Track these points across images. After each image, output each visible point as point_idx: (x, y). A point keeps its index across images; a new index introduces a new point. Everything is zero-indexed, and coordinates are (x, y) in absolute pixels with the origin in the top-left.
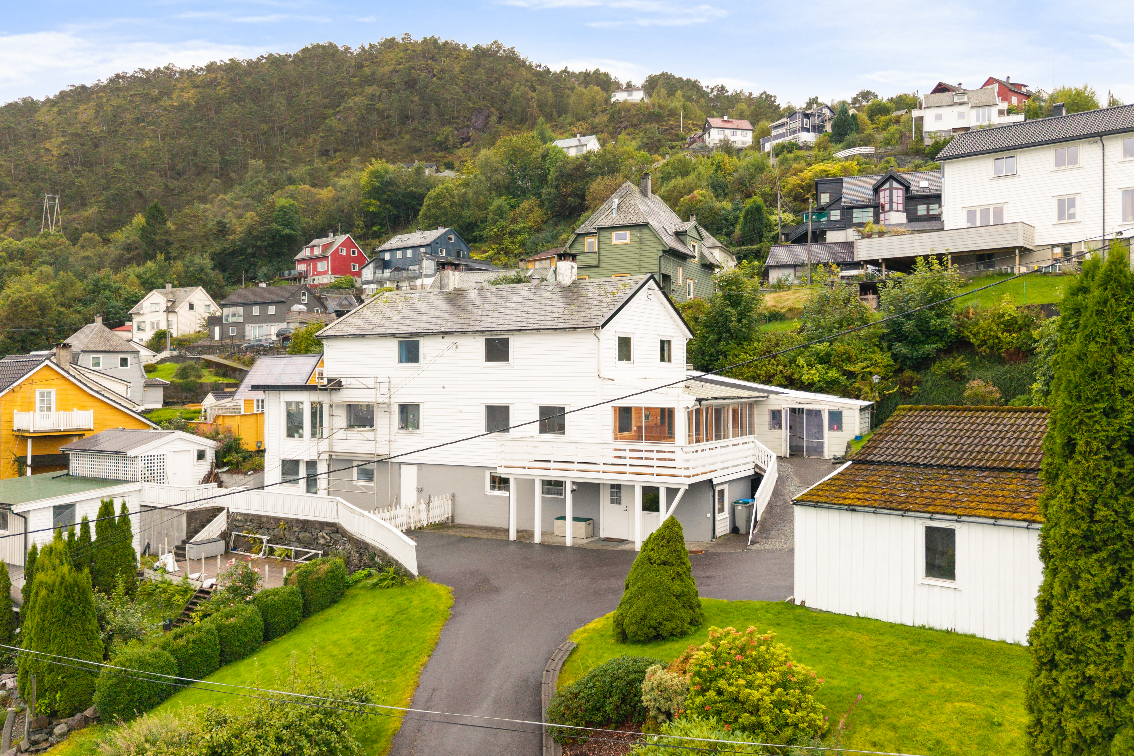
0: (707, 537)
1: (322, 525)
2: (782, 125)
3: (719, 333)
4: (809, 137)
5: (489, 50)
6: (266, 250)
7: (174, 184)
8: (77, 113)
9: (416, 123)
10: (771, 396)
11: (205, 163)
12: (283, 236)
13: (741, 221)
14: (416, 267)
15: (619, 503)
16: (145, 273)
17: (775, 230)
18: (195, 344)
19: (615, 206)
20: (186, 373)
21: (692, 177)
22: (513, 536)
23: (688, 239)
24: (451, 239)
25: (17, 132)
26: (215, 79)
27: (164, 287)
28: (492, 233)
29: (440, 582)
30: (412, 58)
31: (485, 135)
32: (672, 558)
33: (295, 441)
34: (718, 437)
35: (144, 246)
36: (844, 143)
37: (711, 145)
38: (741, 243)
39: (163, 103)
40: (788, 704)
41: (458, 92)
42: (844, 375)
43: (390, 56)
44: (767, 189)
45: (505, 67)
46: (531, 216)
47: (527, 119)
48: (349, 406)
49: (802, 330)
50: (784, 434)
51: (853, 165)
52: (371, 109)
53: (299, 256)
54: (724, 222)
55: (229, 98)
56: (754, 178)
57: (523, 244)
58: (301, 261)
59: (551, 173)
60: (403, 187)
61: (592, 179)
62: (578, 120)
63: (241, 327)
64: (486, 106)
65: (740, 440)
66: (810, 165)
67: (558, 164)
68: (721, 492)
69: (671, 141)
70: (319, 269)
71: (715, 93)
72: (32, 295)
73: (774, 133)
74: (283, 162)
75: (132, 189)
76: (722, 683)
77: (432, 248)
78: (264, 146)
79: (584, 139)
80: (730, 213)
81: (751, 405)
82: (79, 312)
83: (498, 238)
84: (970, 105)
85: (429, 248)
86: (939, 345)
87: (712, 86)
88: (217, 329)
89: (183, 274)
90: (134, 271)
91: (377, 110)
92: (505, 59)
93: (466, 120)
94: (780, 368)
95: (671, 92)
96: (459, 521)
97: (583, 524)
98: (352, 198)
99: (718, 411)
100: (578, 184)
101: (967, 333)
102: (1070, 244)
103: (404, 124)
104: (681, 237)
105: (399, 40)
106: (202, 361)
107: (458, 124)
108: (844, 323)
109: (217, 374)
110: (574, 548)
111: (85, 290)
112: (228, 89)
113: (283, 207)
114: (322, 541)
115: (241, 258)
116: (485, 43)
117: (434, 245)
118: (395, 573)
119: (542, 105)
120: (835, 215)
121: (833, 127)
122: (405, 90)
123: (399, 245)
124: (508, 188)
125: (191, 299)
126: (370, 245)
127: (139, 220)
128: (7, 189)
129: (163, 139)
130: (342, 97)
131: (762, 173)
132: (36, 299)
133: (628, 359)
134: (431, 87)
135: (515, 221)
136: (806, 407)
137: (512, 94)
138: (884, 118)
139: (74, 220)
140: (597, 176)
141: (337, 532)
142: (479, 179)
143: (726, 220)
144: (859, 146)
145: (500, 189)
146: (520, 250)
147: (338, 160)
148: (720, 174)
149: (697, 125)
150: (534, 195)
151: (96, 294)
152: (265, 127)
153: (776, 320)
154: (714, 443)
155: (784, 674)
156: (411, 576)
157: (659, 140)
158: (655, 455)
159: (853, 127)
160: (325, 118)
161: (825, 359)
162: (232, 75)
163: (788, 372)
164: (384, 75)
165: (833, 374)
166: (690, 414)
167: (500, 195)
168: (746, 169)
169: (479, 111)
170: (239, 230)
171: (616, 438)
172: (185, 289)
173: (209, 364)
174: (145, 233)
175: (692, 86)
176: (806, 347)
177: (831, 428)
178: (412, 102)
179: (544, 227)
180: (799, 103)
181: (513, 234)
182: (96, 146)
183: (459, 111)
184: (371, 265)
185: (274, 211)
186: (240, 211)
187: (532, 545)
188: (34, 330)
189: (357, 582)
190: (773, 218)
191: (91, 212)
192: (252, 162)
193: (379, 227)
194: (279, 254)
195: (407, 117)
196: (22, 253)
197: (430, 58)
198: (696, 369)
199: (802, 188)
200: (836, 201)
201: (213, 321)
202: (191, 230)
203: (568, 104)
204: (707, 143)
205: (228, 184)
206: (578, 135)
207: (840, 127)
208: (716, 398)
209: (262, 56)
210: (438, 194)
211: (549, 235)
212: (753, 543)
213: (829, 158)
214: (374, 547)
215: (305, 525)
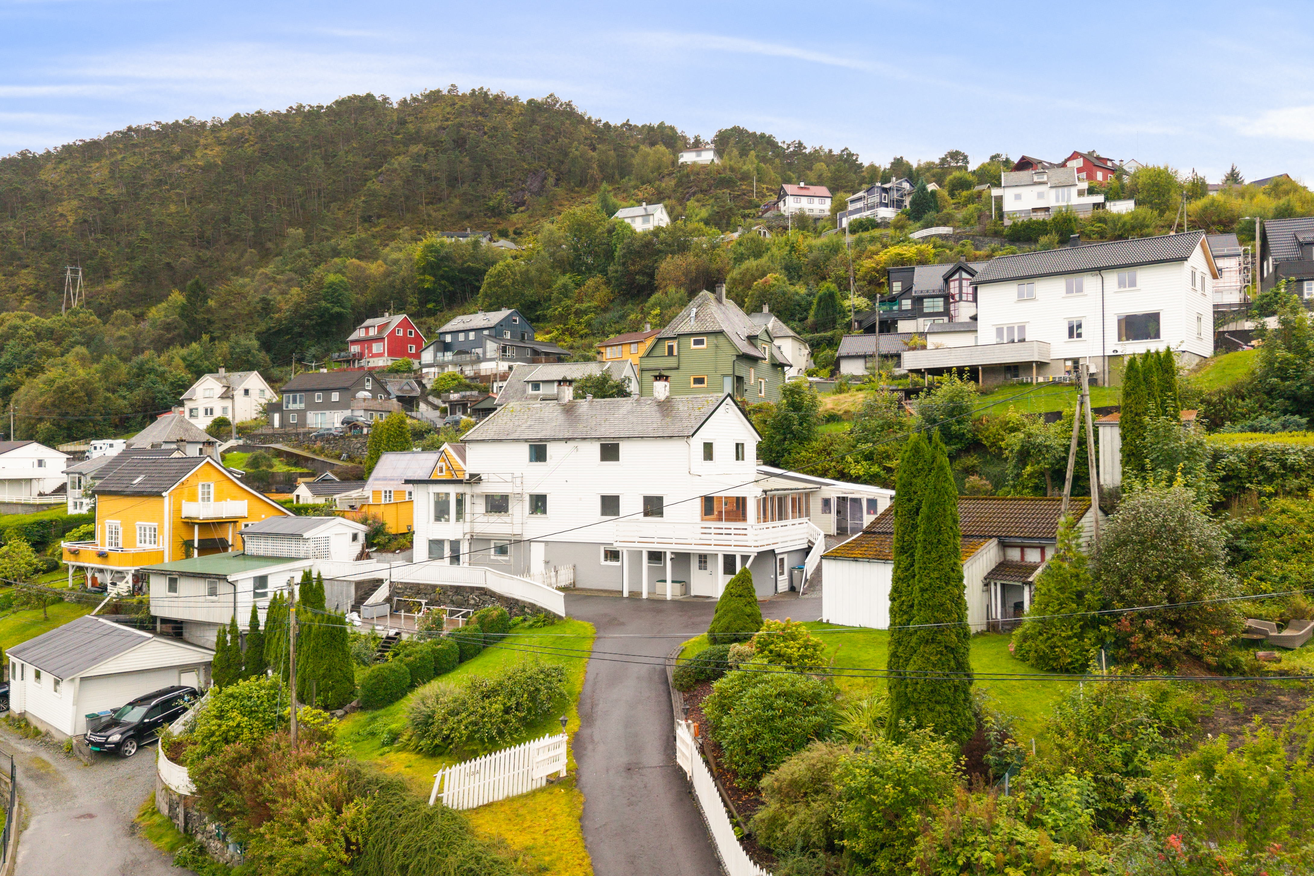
0: (771, 592)
1: (473, 589)
2: (859, 199)
3: (784, 434)
4: (887, 213)
5: (543, 104)
6: (314, 329)
7: (206, 254)
8: (89, 172)
9: (466, 186)
10: (823, 487)
11: (238, 231)
12: (332, 315)
13: (814, 307)
14: (479, 351)
15: (706, 569)
16: (190, 355)
17: (848, 316)
18: (256, 432)
19: (693, 314)
20: (258, 463)
21: (764, 260)
22: (626, 594)
23: (759, 343)
24: (515, 321)
25: (24, 194)
26: (242, 135)
27: (217, 372)
28: (557, 312)
29: (583, 620)
30: (460, 114)
31: (541, 199)
32: (745, 593)
33: (442, 525)
34: (780, 519)
35: (185, 325)
36: (922, 222)
37: (786, 214)
38: (815, 328)
39: (185, 162)
40: (807, 657)
41: (512, 153)
42: (884, 469)
43: (437, 111)
44: (842, 272)
45: (563, 123)
46: (597, 295)
47: (586, 181)
48: (487, 497)
49: (852, 432)
50: (833, 516)
51: (929, 249)
52: (417, 171)
53: (352, 337)
54: (797, 308)
55: (259, 157)
56: (828, 259)
57: (589, 325)
58: (354, 342)
59: (618, 249)
60: (460, 262)
61: (661, 257)
62: (643, 183)
63: (302, 414)
64: (542, 167)
65: (798, 521)
66: (885, 246)
67: (625, 241)
68: (782, 560)
69: (744, 208)
70: (374, 351)
71: (791, 149)
72: (78, 380)
73: (851, 207)
74: (325, 230)
75: (161, 260)
76: (772, 647)
77: (496, 332)
78: (301, 212)
79: (651, 208)
80: (803, 299)
81: (807, 495)
82: (124, 398)
83: (563, 318)
84: (1049, 185)
85: (494, 330)
86: (959, 446)
87: (788, 141)
88: (277, 417)
89: (229, 356)
90: (178, 353)
91: (423, 172)
92: (562, 115)
93: (520, 182)
94: (833, 464)
95: (744, 153)
96: (579, 586)
97: (678, 585)
98: (406, 274)
99: (780, 499)
100: (647, 262)
101: (980, 437)
102: (1078, 359)
103: (453, 187)
104: (753, 341)
105: (445, 92)
106: (272, 450)
107: (512, 187)
108: (886, 427)
109: (288, 464)
110: (673, 601)
111: (128, 373)
112: (257, 146)
113: (333, 283)
114: (472, 602)
115: (287, 337)
116: (540, 97)
117: (499, 327)
118: (545, 617)
119: (603, 166)
120: (907, 304)
121: (912, 203)
122: (454, 149)
123: (461, 326)
124: (572, 265)
125: (246, 385)
126: (425, 323)
127: (177, 297)
128: (20, 259)
129: (189, 203)
130: (385, 157)
131: (837, 255)
132: (83, 384)
133: (711, 459)
134: (483, 146)
135: (581, 301)
136: (850, 496)
137: (571, 155)
138: (965, 193)
139: (98, 293)
140: (666, 253)
141: (485, 594)
142: (543, 256)
143: (799, 305)
144: (938, 225)
145: (562, 265)
146: (586, 331)
147: (382, 227)
148: (794, 256)
149: (772, 190)
150: (600, 272)
151: (141, 378)
152: (300, 189)
153: (834, 421)
154: (778, 523)
155: (805, 641)
156: (560, 618)
157: (731, 209)
158: (732, 531)
159: (932, 205)
160: (366, 180)
161: (869, 457)
162: (261, 131)
163: (840, 467)
164: (430, 132)
165: (875, 469)
166: (758, 501)
167: (564, 273)
168: (821, 249)
169: (535, 173)
170: (285, 307)
171: (702, 520)
172: (240, 373)
173: (279, 454)
174: (185, 312)
175: (767, 142)
176: (854, 447)
177: (868, 513)
178: (461, 162)
179: (611, 306)
180: (884, 163)
181: (578, 313)
182: (116, 212)
183: (512, 173)
184: (432, 348)
185: (322, 288)
186: (283, 286)
187: (641, 600)
188: (81, 417)
189: (515, 625)
190: (847, 303)
191: (117, 284)
192: (291, 231)
193: (433, 304)
194: (327, 334)
195: (456, 179)
196: (51, 331)
197: (481, 114)
198: (765, 464)
199: (877, 272)
200: (907, 291)
201: (270, 409)
202: (234, 308)
203: (631, 165)
204: (782, 212)
205: (265, 255)
206: (644, 204)
207: (918, 205)
208: (778, 490)
209: (291, 108)
210: (500, 272)
211: (617, 315)
212: (803, 594)
213: (906, 240)
214: (523, 602)
215: (458, 590)
